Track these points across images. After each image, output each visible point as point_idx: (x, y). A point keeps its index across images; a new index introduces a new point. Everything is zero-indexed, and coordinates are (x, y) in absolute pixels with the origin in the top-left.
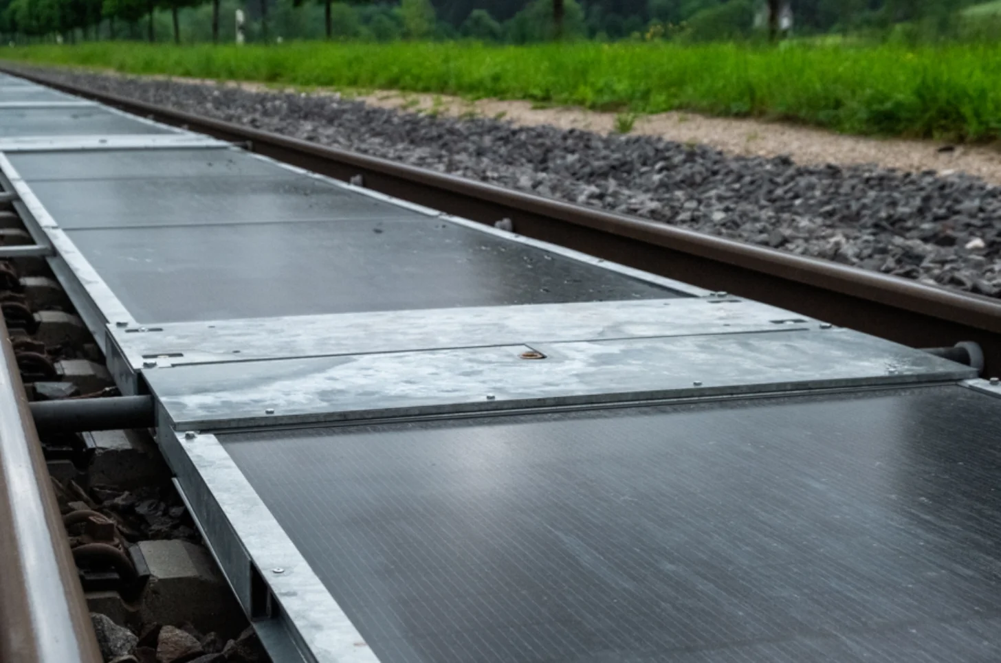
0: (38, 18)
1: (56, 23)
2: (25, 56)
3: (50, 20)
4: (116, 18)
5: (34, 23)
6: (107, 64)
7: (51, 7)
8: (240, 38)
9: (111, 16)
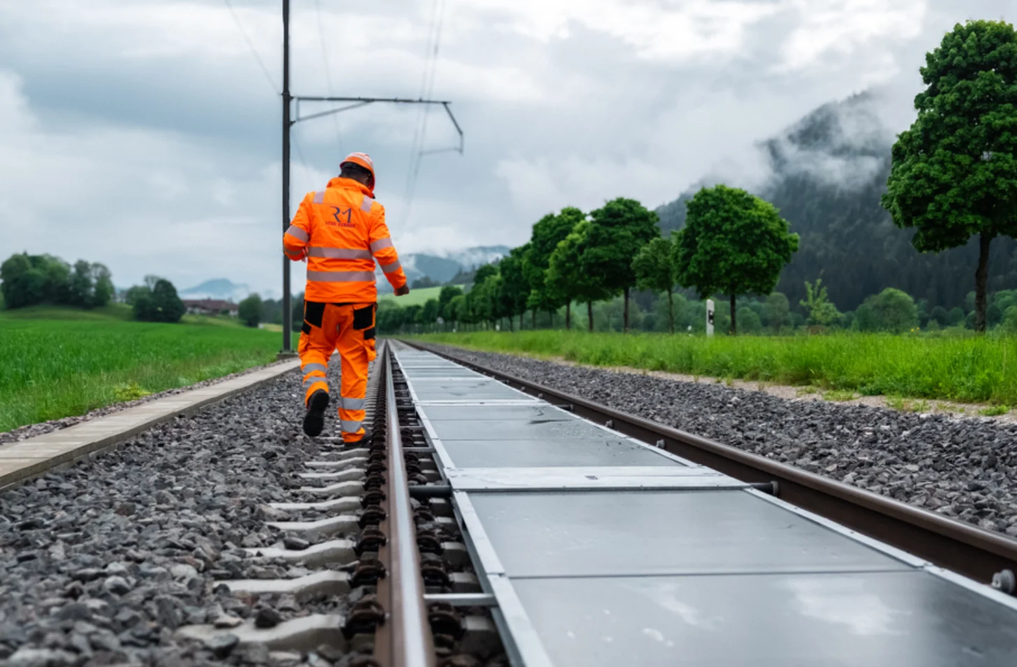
0: (473, 310)
1: (488, 313)
2: (468, 341)
3: (483, 311)
4: (539, 309)
5: (471, 313)
6: (556, 352)
7: (484, 300)
8: (710, 328)
9: (534, 308)
